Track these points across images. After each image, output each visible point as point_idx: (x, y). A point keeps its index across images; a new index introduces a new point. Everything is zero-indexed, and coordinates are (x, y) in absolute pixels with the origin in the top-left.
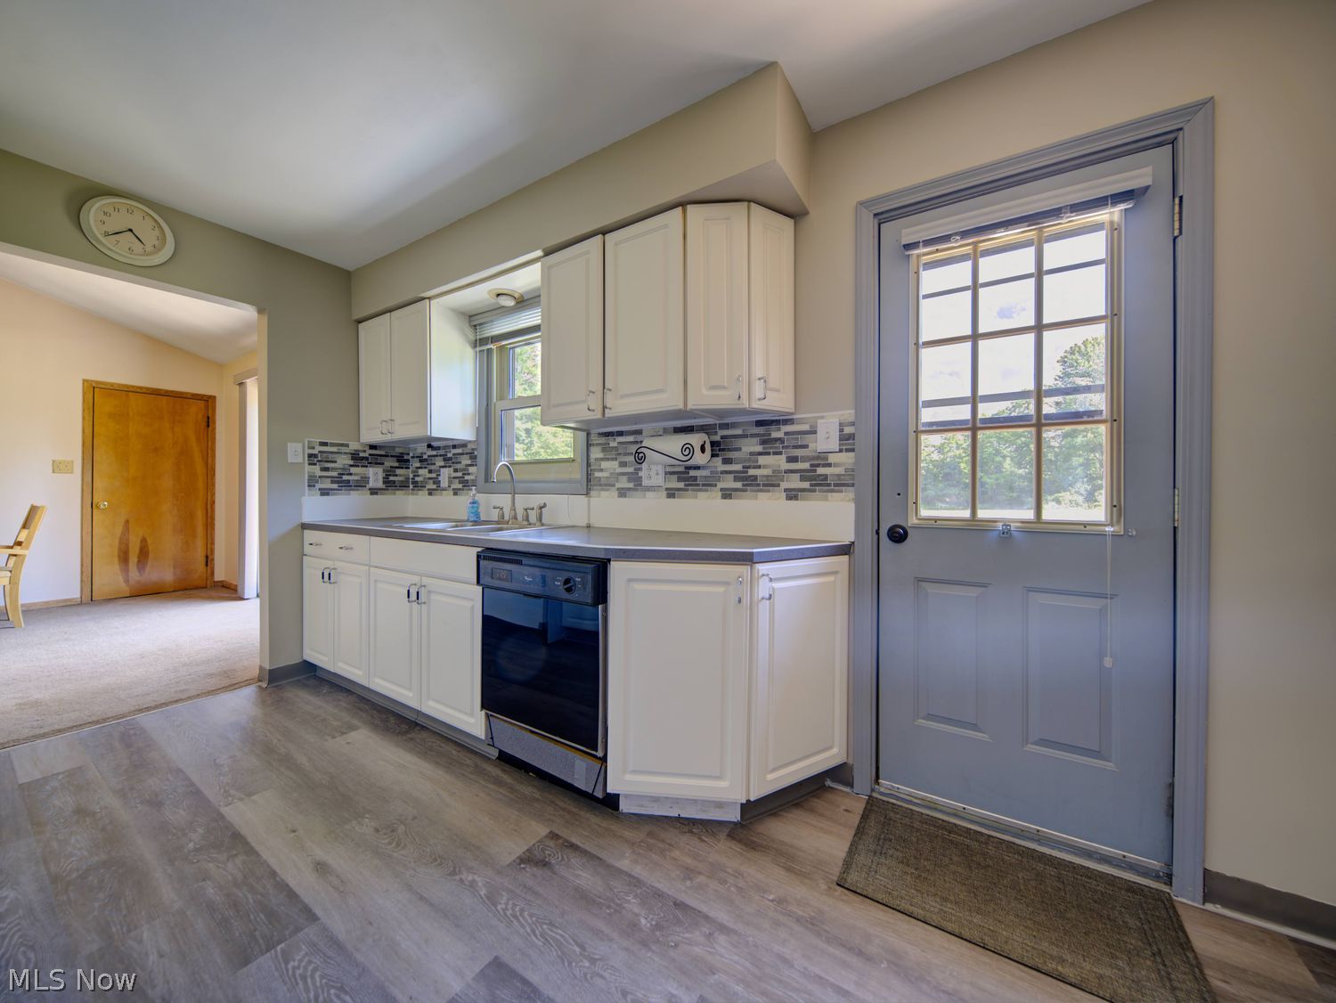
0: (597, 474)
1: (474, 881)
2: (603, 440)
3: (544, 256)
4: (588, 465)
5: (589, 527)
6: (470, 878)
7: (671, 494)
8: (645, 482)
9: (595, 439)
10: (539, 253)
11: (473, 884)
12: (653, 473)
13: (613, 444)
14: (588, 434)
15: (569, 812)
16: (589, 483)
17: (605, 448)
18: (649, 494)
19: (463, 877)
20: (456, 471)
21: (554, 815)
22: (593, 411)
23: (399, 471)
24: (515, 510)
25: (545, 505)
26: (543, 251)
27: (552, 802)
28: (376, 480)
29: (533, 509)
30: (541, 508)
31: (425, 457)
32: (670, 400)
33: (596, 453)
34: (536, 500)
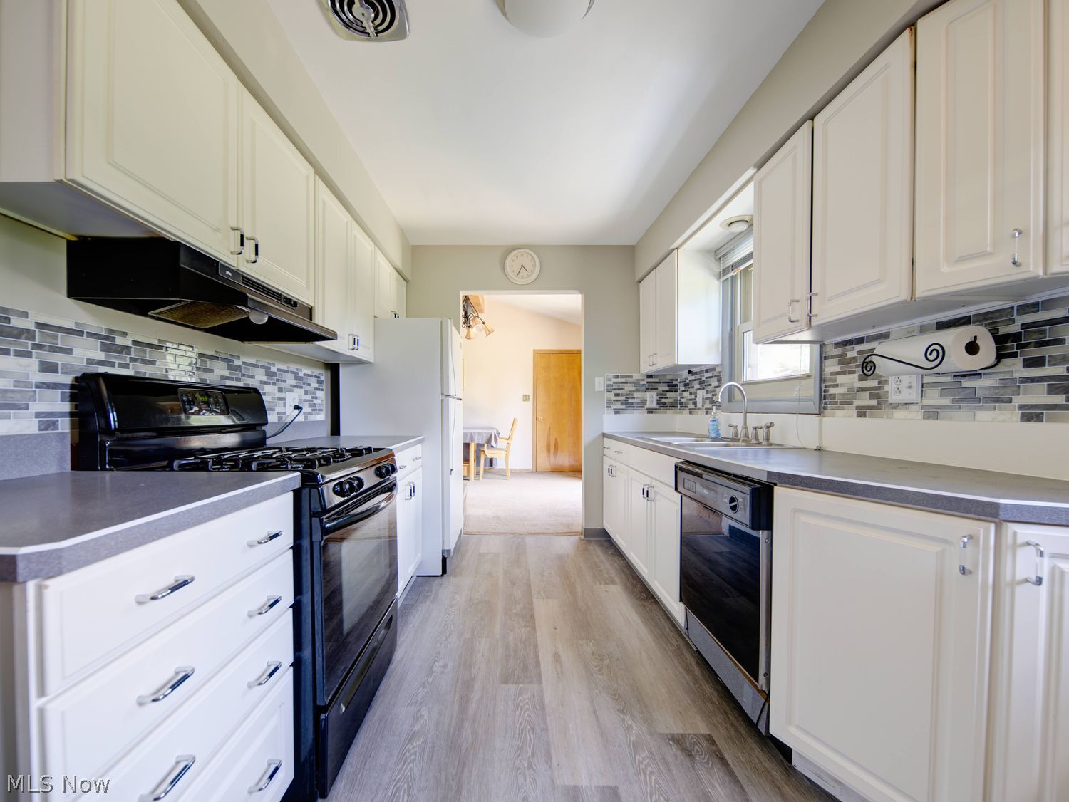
0: (832, 391)
1: (631, 726)
2: (839, 351)
3: (758, 171)
4: (822, 380)
5: (820, 449)
6: (630, 722)
7: (931, 413)
8: (893, 399)
9: (831, 351)
10: (751, 171)
11: (629, 728)
12: (903, 386)
13: (851, 354)
14: (822, 346)
15: (737, 731)
16: (825, 401)
17: (843, 360)
18: (899, 414)
19: (626, 719)
20: (707, 392)
21: (721, 724)
22: (798, 321)
23: (669, 395)
24: (746, 428)
25: (772, 425)
26: (754, 167)
27: (726, 713)
28: (652, 402)
29: (761, 428)
30: (768, 427)
31: (688, 381)
32: (891, 291)
33: (831, 367)
34: (765, 419)
